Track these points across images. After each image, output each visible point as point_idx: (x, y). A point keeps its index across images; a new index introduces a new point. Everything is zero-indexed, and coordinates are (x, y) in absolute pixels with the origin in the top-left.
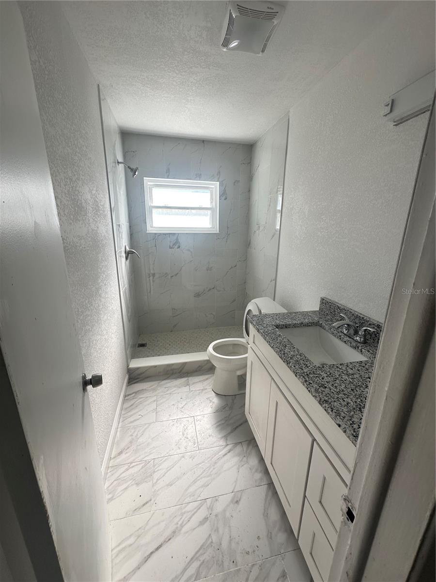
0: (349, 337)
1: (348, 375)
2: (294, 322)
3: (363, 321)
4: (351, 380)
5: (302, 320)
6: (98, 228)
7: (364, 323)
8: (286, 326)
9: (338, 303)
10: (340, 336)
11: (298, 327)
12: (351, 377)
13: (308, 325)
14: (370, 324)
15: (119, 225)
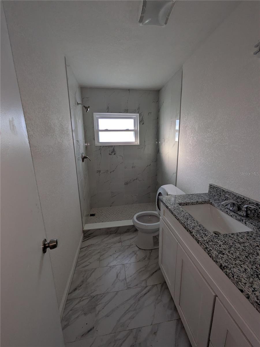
0: (234, 212)
1: (240, 243)
2: (192, 201)
3: (244, 201)
4: (244, 248)
5: (197, 200)
6: (63, 141)
7: (245, 202)
8: (187, 204)
9: (223, 188)
10: (227, 211)
11: (195, 204)
12: (242, 245)
13: (201, 203)
14: (250, 203)
15: (78, 141)
